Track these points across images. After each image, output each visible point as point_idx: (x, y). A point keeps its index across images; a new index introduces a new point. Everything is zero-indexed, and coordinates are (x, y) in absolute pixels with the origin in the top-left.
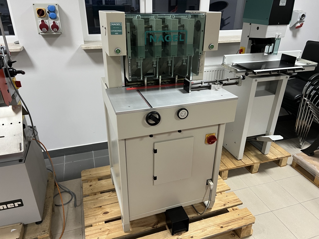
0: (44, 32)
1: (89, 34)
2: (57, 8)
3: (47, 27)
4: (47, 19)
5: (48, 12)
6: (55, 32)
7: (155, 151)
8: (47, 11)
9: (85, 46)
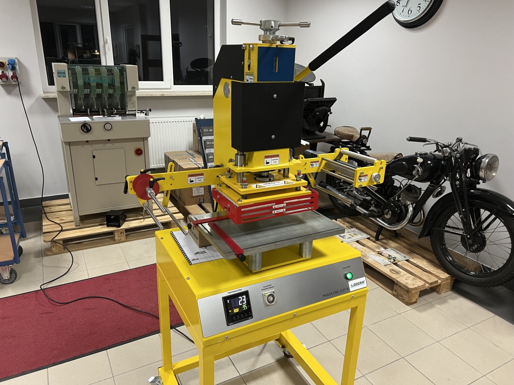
0: (3, 82)
1: (49, 85)
2: (17, 61)
3: (7, 78)
4: (7, 71)
5: (8, 65)
6: (14, 82)
7: (94, 157)
8: (7, 63)
9: (43, 95)
